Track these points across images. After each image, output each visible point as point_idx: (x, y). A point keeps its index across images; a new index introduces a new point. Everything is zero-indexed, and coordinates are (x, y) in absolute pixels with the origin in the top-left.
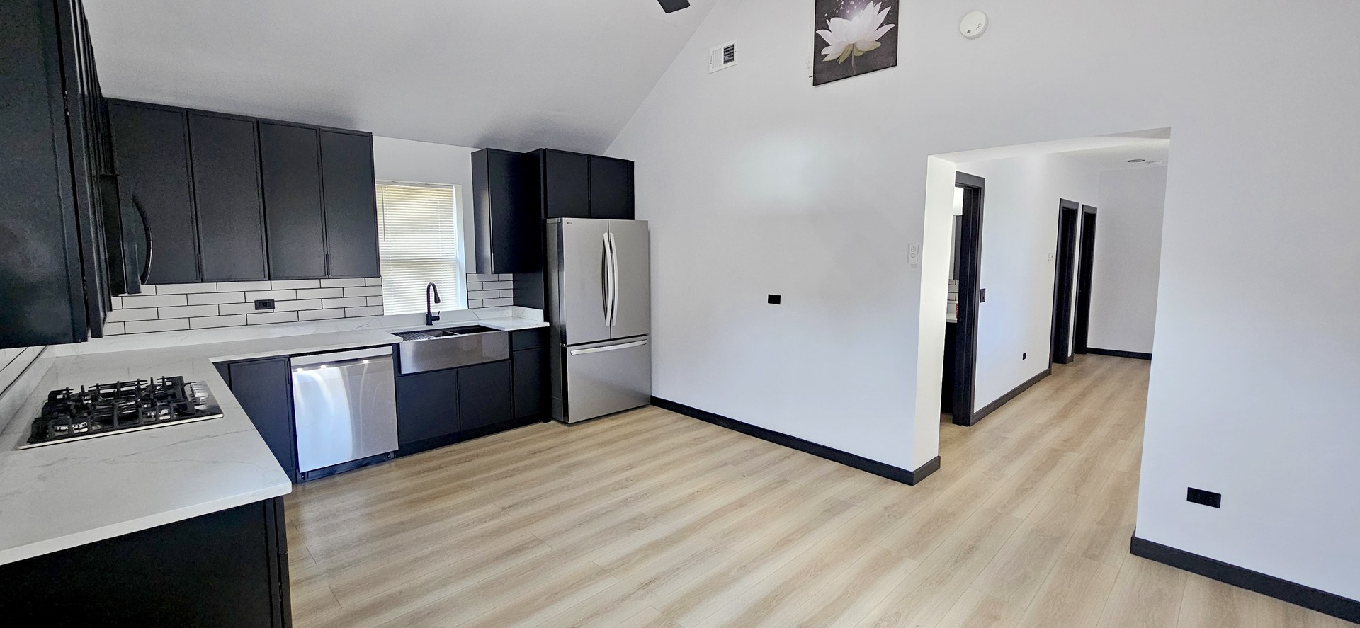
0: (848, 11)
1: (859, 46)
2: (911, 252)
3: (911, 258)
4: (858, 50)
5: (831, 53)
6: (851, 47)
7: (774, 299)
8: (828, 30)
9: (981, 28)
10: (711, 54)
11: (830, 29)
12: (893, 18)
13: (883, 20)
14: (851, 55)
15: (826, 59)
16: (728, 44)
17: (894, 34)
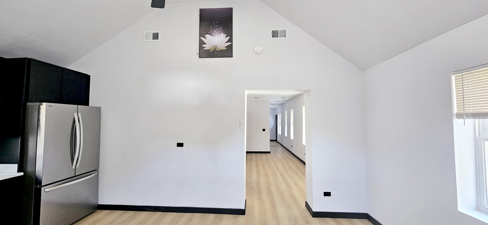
0: (213, 34)
1: (218, 47)
2: (241, 124)
3: (241, 126)
4: (217, 48)
5: (207, 47)
6: (215, 47)
7: (180, 145)
8: (205, 38)
9: (261, 51)
10: (145, 34)
11: (206, 38)
12: (231, 40)
13: (227, 40)
14: (215, 49)
15: (205, 49)
16: (156, 32)
17: (231, 46)
